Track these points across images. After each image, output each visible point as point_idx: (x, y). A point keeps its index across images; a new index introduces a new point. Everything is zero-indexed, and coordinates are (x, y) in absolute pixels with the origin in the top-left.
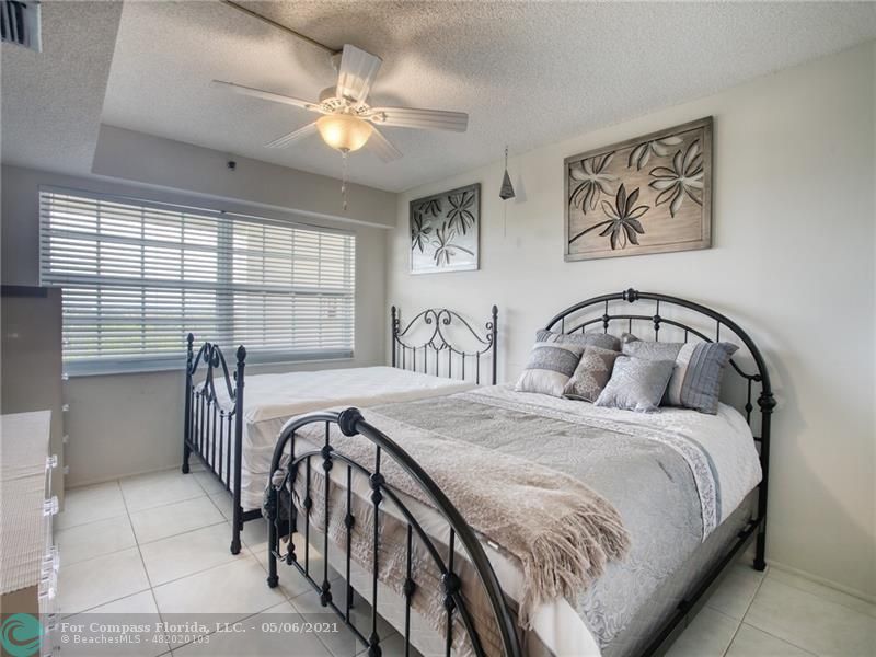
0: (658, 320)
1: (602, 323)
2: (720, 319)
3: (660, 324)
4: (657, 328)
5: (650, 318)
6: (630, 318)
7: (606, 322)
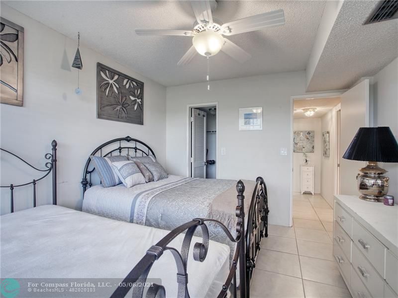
0: (136, 149)
1: (119, 150)
2: (149, 148)
3: (137, 150)
4: (136, 152)
5: (133, 148)
6: (128, 148)
7: (120, 150)
